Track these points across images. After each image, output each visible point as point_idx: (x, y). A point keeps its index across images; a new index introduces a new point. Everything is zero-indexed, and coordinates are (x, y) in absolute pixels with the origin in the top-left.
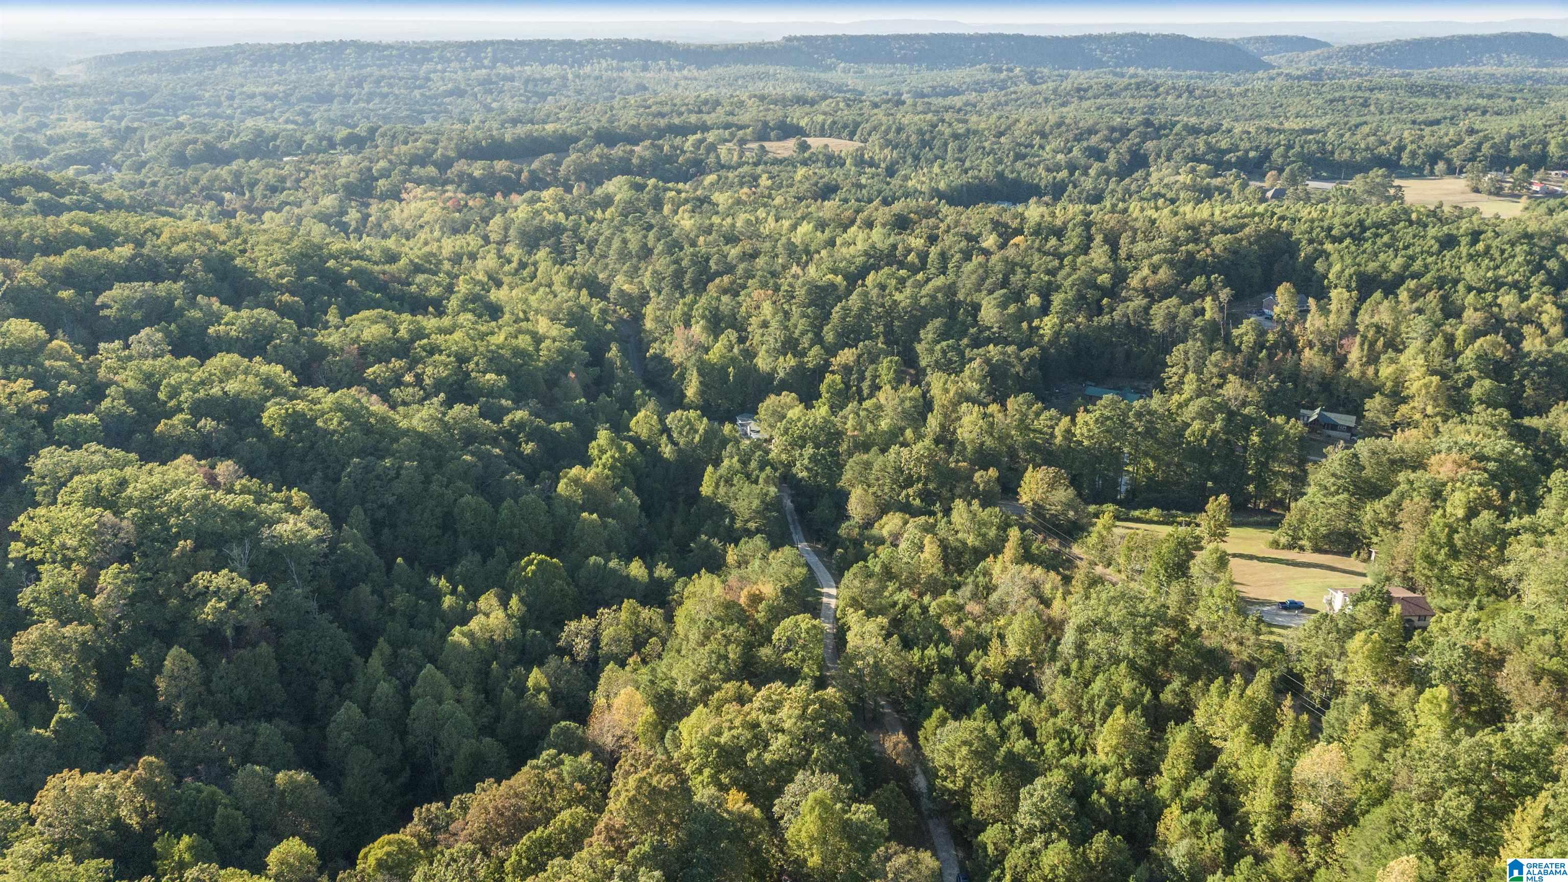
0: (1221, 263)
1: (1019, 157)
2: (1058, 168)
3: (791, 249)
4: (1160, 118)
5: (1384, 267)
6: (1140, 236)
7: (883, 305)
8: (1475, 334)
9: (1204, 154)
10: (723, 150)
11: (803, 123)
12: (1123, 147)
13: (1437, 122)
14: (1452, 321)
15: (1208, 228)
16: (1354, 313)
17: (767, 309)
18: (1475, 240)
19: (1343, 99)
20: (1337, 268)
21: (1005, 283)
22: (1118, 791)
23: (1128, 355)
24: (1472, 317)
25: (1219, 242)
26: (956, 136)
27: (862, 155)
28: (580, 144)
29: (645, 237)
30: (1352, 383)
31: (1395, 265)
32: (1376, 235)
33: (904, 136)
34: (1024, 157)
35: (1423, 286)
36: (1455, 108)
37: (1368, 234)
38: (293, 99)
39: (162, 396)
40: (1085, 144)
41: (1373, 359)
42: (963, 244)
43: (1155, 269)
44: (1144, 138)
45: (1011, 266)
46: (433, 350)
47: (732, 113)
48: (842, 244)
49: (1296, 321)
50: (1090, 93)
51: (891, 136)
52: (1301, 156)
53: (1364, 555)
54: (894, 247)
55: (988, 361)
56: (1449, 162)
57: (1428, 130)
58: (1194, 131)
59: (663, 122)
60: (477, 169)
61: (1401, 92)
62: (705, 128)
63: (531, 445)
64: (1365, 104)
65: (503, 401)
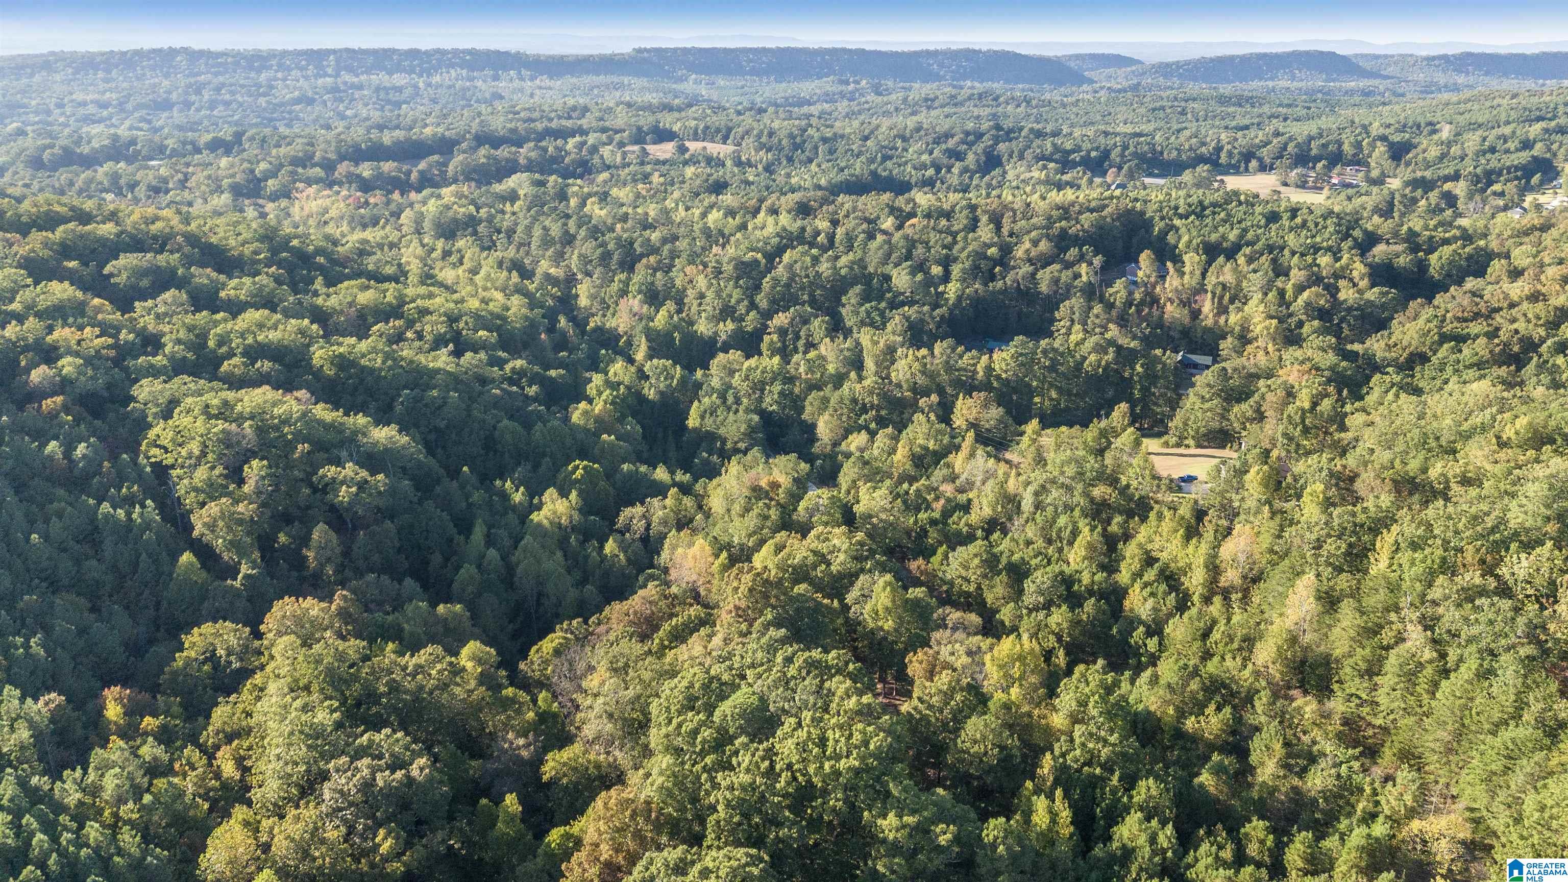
0: (1090, 237)
1: (886, 158)
2: (924, 167)
3: (707, 233)
4: (1007, 124)
5: (1224, 238)
6: (1019, 215)
7: (807, 276)
8: (1300, 289)
9: (1052, 154)
10: (606, 151)
11: (676, 128)
12: (980, 147)
13: (1247, 128)
14: (1282, 278)
15: (1077, 208)
16: (1204, 275)
17: (701, 282)
18: (1293, 217)
19: (1163, 108)
20: (1185, 238)
21: (908, 257)
22: (1093, 582)
23: (1020, 314)
24: (1297, 275)
25: (1087, 220)
26: (825, 140)
27: (739, 157)
28: (464, 145)
29: (565, 224)
30: (1207, 330)
31: (1233, 236)
32: (1214, 213)
33: (775, 140)
34: (890, 158)
35: (1256, 252)
36: (1260, 116)
37: (1207, 212)
38: (129, 106)
39: (211, 344)
40: (944, 146)
41: (1222, 310)
42: (865, 226)
43: (1035, 243)
44: (997, 140)
45: (911, 244)
46: (424, 312)
47: (601, 119)
48: (755, 228)
49: (1156, 283)
50: (936, 104)
51: (764, 139)
52: (1135, 154)
53: (1235, 446)
54: (803, 229)
55: (907, 319)
56: (1260, 160)
57: (1240, 134)
58: (1039, 134)
59: (539, 126)
60: (366, 170)
61: (1213, 103)
62: (583, 132)
63: (534, 388)
64: (1183, 113)
65: (500, 353)
